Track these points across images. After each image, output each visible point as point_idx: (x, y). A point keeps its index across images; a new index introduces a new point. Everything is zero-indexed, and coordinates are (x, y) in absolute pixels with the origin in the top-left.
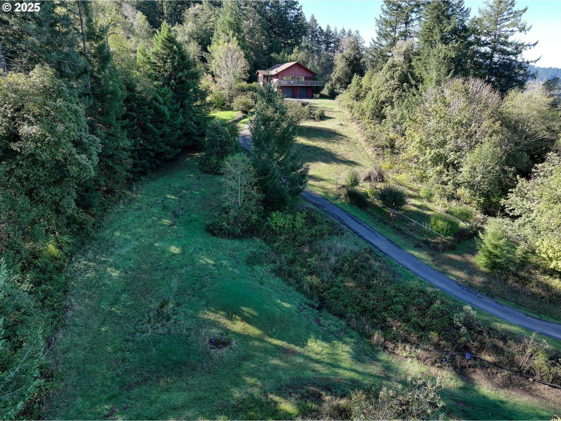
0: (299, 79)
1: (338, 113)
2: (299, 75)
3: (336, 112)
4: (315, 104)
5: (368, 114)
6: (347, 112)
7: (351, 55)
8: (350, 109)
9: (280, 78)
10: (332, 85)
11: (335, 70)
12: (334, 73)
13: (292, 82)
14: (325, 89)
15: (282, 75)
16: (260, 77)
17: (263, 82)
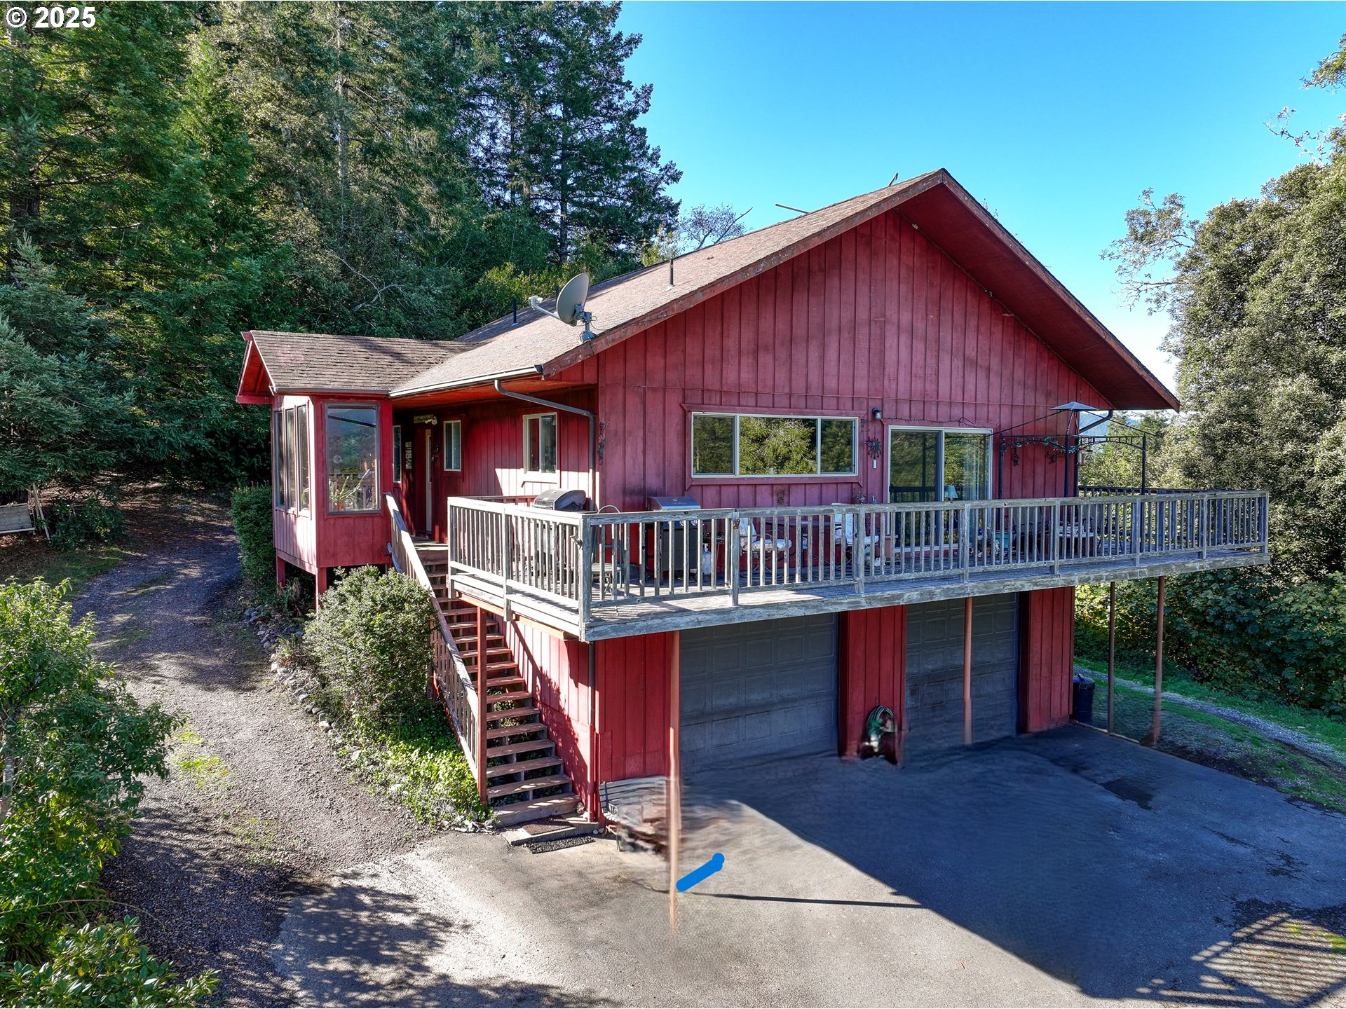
15: (674, 400)
16: (290, 434)
17: (327, 519)
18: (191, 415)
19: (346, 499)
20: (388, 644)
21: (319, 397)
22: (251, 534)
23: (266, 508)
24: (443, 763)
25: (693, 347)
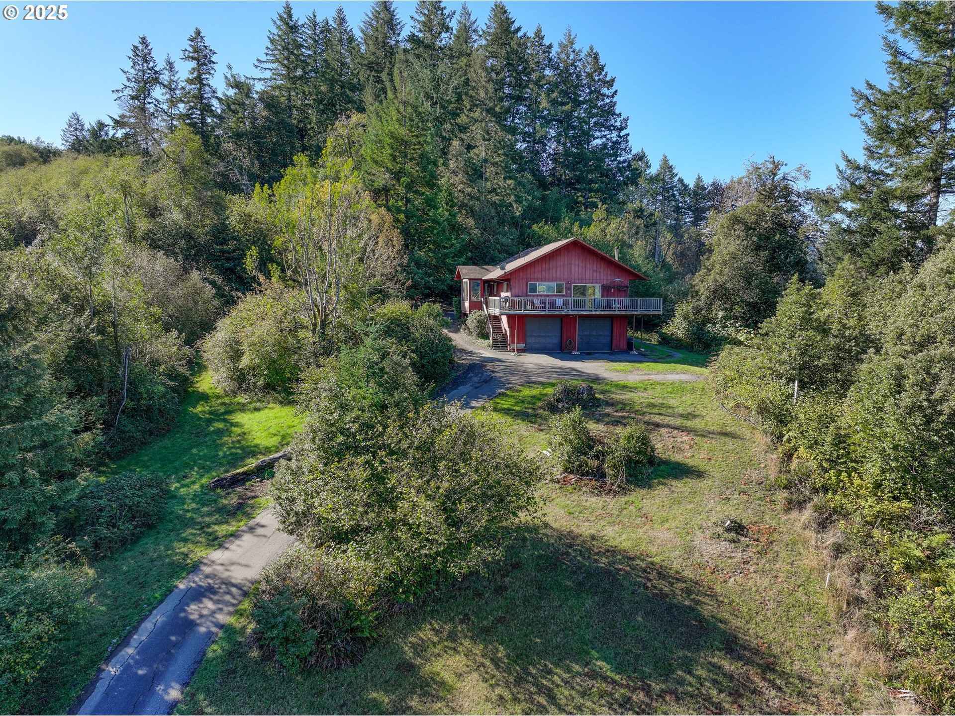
0: (583, 293)
1: (717, 443)
2: (582, 280)
3: (704, 434)
4: (624, 387)
5: (872, 469)
6: (761, 440)
7: (761, 215)
8: (770, 424)
9: (516, 291)
10: (698, 311)
11: (708, 263)
12: (703, 272)
13: (559, 302)
14: (677, 320)
15: (525, 281)
16: (465, 286)
17: (471, 302)
18: (442, 281)
19: (474, 299)
20: (479, 322)
21: (470, 279)
22: (457, 308)
23: (460, 302)
24: (487, 341)
25: (528, 271)
